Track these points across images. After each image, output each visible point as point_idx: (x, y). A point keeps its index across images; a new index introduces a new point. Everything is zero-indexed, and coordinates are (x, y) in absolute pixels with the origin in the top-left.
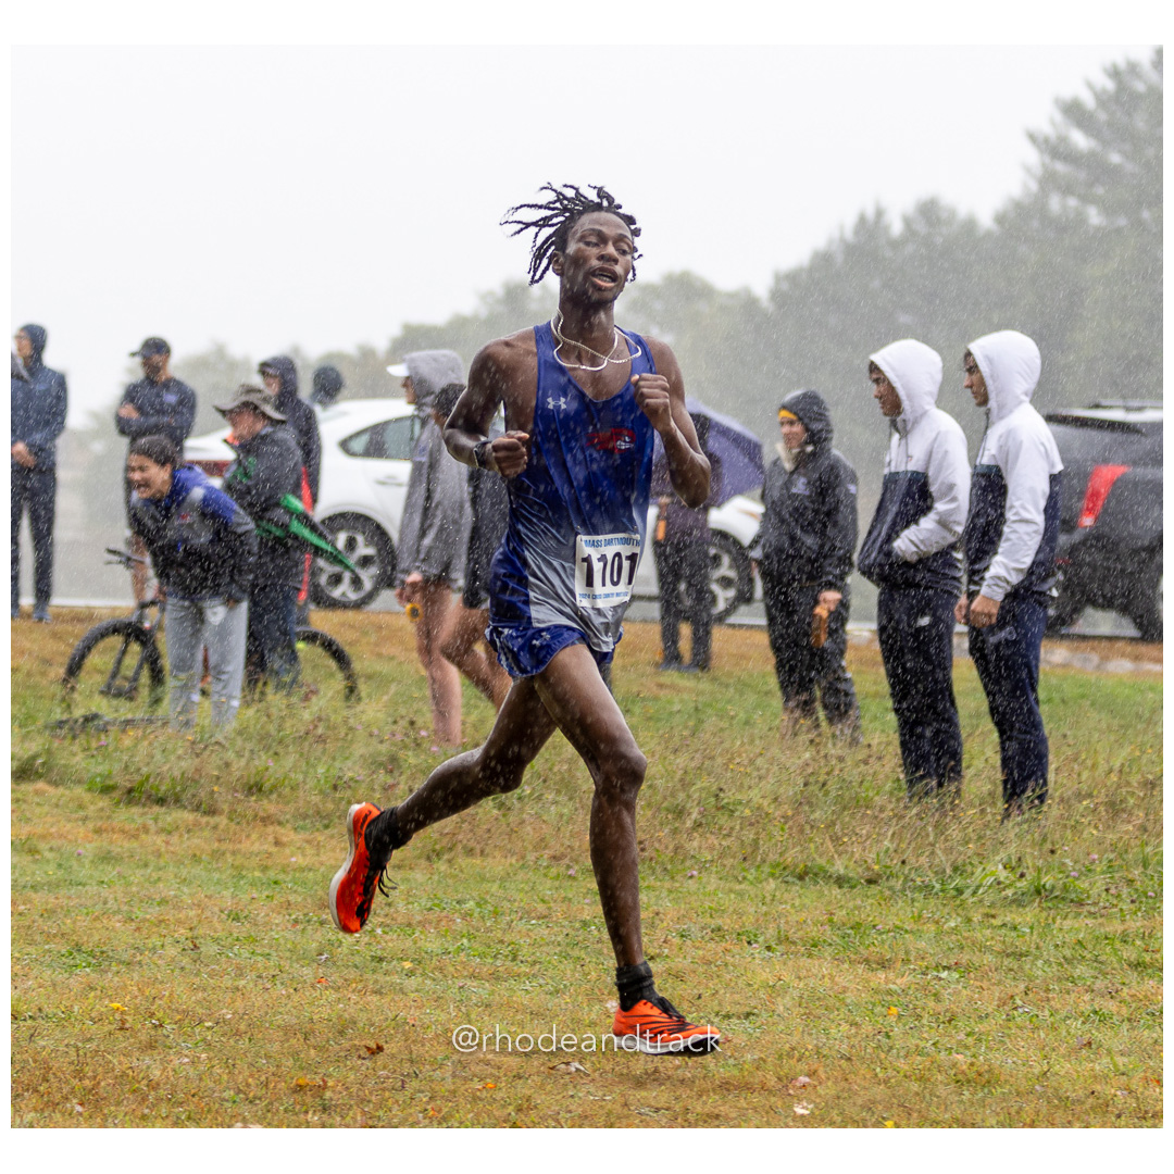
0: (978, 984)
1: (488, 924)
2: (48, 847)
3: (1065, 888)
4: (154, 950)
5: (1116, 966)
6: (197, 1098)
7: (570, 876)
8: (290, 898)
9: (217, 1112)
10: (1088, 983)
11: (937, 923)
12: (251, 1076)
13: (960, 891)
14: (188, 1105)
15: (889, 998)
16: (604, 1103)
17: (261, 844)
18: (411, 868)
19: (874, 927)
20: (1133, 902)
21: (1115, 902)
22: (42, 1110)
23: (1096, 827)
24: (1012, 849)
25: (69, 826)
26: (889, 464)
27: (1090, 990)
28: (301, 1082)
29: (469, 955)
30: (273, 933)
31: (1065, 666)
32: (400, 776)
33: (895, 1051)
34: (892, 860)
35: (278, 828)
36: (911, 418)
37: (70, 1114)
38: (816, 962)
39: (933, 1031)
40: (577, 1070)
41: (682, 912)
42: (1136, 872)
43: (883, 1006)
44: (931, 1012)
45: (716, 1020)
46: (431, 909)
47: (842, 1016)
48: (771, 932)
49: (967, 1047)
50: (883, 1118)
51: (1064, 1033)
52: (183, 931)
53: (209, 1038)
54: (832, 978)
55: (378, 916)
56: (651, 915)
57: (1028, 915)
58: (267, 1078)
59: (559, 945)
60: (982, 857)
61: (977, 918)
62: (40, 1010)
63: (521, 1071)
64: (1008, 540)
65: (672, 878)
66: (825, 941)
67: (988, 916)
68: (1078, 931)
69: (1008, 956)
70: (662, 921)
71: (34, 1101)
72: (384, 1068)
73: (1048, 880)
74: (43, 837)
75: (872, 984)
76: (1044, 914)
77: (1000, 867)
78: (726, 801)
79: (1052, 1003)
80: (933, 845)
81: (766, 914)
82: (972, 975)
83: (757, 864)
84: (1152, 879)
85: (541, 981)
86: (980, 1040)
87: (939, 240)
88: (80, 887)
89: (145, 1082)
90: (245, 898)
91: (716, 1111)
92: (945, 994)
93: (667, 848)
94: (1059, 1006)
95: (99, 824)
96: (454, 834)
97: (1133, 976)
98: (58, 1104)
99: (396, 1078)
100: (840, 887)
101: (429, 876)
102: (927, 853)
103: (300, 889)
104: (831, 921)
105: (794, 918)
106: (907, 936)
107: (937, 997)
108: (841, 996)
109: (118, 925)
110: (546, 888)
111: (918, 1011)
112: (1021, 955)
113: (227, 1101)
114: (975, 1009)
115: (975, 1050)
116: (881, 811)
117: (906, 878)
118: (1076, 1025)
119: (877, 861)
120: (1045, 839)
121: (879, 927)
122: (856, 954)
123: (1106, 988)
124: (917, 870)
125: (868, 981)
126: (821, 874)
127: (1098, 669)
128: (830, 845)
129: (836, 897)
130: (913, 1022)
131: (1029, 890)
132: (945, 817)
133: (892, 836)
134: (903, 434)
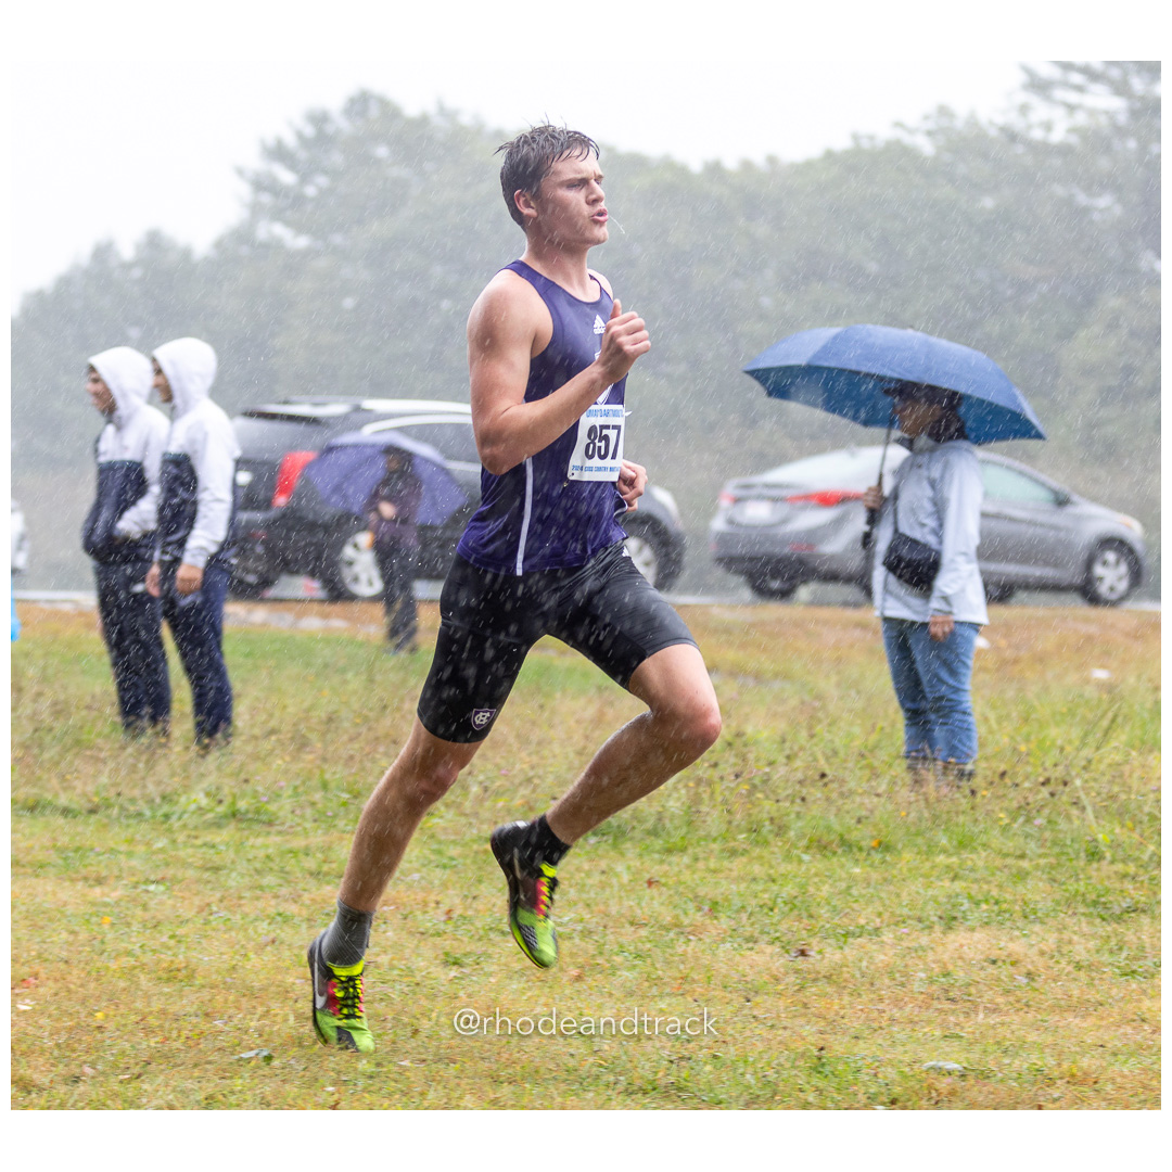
0: (180, 894)
3: (258, 812)
5: (299, 875)
10: (274, 891)
11: (147, 844)
13: (167, 816)
15: (103, 909)
19: (93, 849)
20: (315, 821)
21: (300, 822)
23: (282, 758)
24: (212, 779)
27: (276, 897)
31: (264, 625)
33: (106, 954)
34: (109, 793)
36: (125, 415)
38: (41, 881)
39: (140, 935)
42: (318, 796)
43: (98, 916)
44: (140, 920)
47: (62, 926)
49: (169, 948)
50: (94, 1010)
51: (252, 933)
54: (54, 893)
57: (224, 836)
60: (187, 788)
66: (49, 863)
67: (191, 837)
69: (207, 869)
73: (242, 805)
75: (89, 898)
76: (239, 834)
77: (203, 795)
79: (243, 909)
80: (144, 778)
82: (176, 887)
84: (331, 802)
86: (179, 942)
92: (152, 904)
94: (249, 911)
97: (312, 883)
100: (65, 817)
102: (139, 786)
104: (54, 846)
105: (23, 844)
106: (120, 856)
107: (145, 907)
108: (62, 909)
111: (129, 919)
112: (218, 869)
114: (177, 916)
115: (175, 950)
116: (101, 750)
117: (122, 808)
118: (263, 926)
119: (97, 794)
120: (240, 771)
121: (97, 849)
122: (76, 873)
123: (290, 894)
124: (131, 800)
125: (85, 896)
126: (49, 807)
127: (292, 626)
128: (55, 781)
129: (61, 826)
130: (123, 929)
131: (226, 814)
132: (153, 754)
133: (109, 772)
134: (119, 428)
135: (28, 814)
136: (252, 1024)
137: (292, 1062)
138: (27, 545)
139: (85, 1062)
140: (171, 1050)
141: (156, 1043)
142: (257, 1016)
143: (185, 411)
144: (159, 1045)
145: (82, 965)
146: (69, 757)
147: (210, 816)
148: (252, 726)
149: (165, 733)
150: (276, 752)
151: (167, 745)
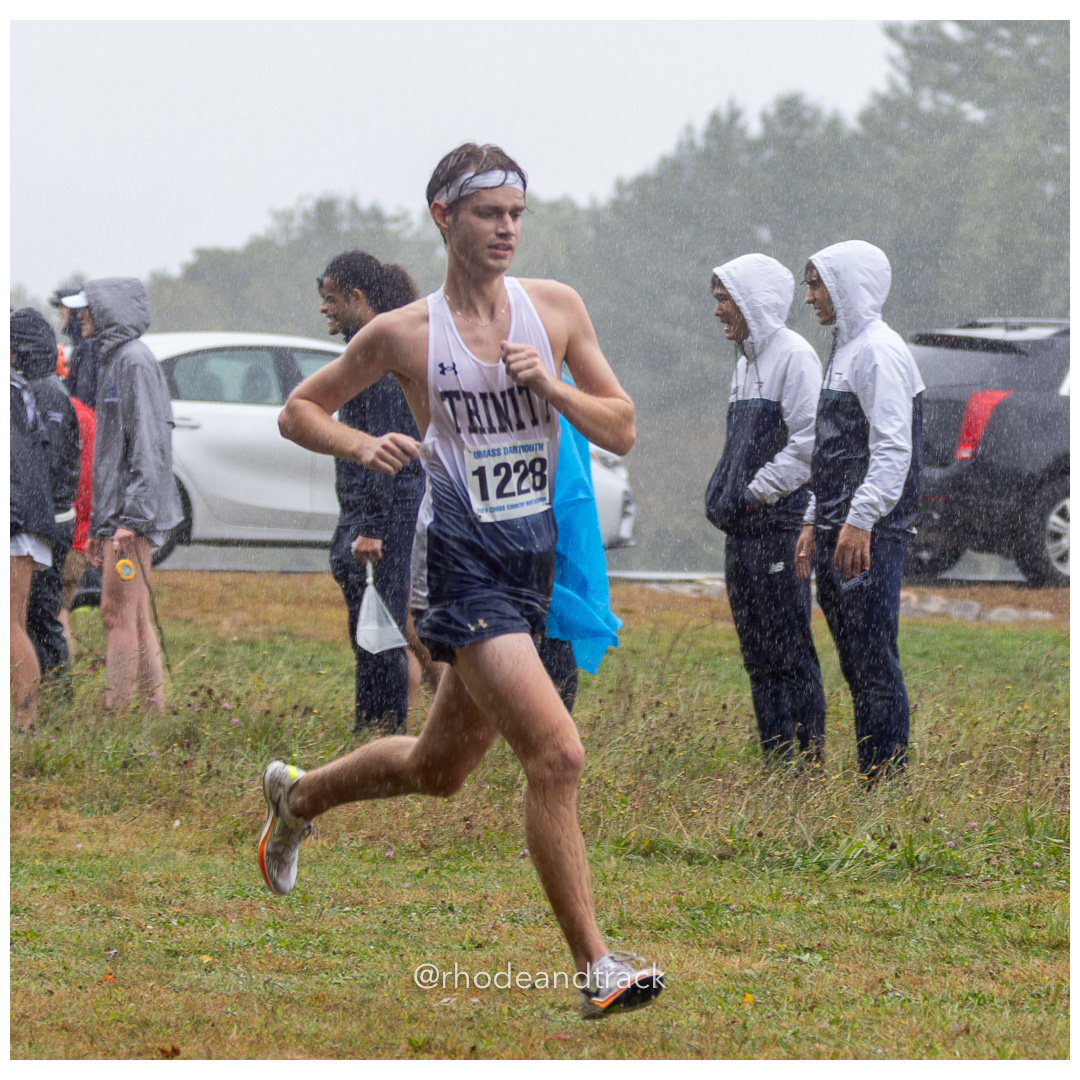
0: (843, 966)
1: (296, 913)
3: (941, 859)
5: (997, 944)
7: (388, 857)
8: (75, 888)
10: (966, 964)
11: (798, 900)
13: (823, 866)
15: (744, 984)
17: (44, 830)
18: (210, 853)
19: (727, 906)
20: (1017, 873)
21: (997, 874)
23: (975, 792)
24: (881, 816)
26: (736, 391)
27: (968, 971)
29: (275, 947)
30: (57, 927)
31: (943, 615)
32: (197, 750)
33: (750, 1042)
34: (747, 833)
35: (61, 811)
36: (760, 342)
38: (663, 947)
39: (793, 1019)
41: (513, 894)
42: (1020, 841)
43: (737, 993)
44: (791, 999)
45: (551, 1012)
47: (691, 1005)
49: (830, 1036)
51: (939, 1018)
54: (680, 963)
55: (174, 906)
56: (478, 899)
57: (893, 893)
59: (376, 933)
60: (848, 829)
61: (842, 893)
64: (877, 467)
65: (503, 858)
66: (672, 923)
67: (855, 891)
69: (877, 935)
73: (922, 851)
75: (725, 969)
76: (918, 889)
77: (869, 837)
79: (926, 986)
80: (793, 815)
82: (837, 957)
83: (598, 839)
84: (1038, 848)
85: (355, 973)
86: (845, 1028)
87: (800, 144)
90: (25, 888)
92: (807, 979)
93: (496, 824)
94: (933, 989)
96: (258, 814)
97: (1016, 955)
100: (690, 864)
101: (231, 861)
102: (787, 825)
103: (86, 878)
104: (678, 901)
105: (637, 898)
106: (764, 916)
107: (797, 982)
108: (691, 984)
110: (361, 870)
111: (776, 998)
112: (892, 934)
114: (840, 995)
115: (838, 1039)
116: (735, 779)
117: (763, 852)
118: (953, 1010)
119: (731, 834)
120: (918, 806)
121: (734, 906)
122: (707, 937)
123: (987, 968)
124: (775, 843)
125: (720, 967)
126: (669, 851)
127: (979, 617)
128: (677, 817)
129: (685, 876)
130: (771, 1010)
131: (900, 863)
132: (805, 783)
133: (747, 806)
134: (751, 359)
135: (642, 859)
138: (631, 509)
146: (696, 784)
149: (819, 756)
150: (966, 783)
151: (822, 772)
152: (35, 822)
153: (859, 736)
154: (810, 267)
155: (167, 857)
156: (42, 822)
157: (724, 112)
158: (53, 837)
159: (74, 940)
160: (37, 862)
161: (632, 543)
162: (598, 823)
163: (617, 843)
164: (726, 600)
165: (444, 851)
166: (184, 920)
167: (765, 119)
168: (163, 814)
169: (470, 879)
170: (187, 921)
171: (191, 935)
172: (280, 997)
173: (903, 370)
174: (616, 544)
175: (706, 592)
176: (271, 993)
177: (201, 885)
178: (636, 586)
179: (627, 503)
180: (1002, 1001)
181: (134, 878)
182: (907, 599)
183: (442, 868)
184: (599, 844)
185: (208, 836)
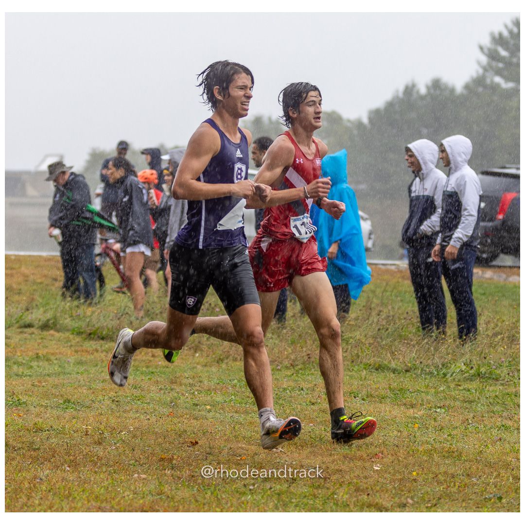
0: (453, 414)
1: (243, 390)
2: (55, 358)
3: (491, 373)
4: (100, 402)
5: (512, 406)
6: (118, 464)
7: (278, 369)
8: (158, 379)
9: (127, 470)
10: (500, 414)
11: (435, 388)
12: (141, 454)
13: (445, 375)
14: (115, 467)
15: (415, 420)
16: (292, 465)
17: (146, 357)
18: (210, 367)
19: (409, 390)
21: (512, 379)
22: (52, 469)
23: (503, 347)
24: (468, 356)
25: (64, 349)
26: (415, 192)
27: (501, 417)
28: (162, 457)
29: (235, 403)
30: (151, 394)
31: (490, 279)
33: (417, 443)
34: (416, 362)
36: (426, 173)
37: (64, 471)
38: (383, 405)
39: (433, 434)
40: (281, 451)
43: (412, 424)
44: (433, 426)
46: (218, 384)
47: (394, 428)
48: (364, 392)
49: (448, 441)
50: (412, 471)
51: (489, 435)
52: (112, 393)
53: (124, 438)
54: (390, 412)
55: (196, 387)
56: (313, 386)
57: (474, 385)
58: (148, 455)
60: (455, 360)
61: (452, 386)
62: (51, 427)
63: (257, 452)
64: (463, 223)
66: (387, 396)
67: (457, 385)
68: (496, 391)
69: (466, 402)
70: (317, 388)
71: (49, 465)
72: (198, 451)
73: (483, 370)
74: (53, 354)
75: (407, 414)
76: (481, 384)
77: (463, 364)
78: (345, 337)
79: (485, 422)
80: (433, 355)
81: (362, 385)
82: (450, 410)
83: (358, 364)
86: (454, 438)
88: (69, 375)
89: (96, 457)
90: (139, 379)
91: (340, 468)
92: (439, 418)
94: (487, 423)
95: (77, 348)
98: (59, 467)
99: (203, 455)
100: (394, 373)
101: (218, 369)
102: (431, 359)
103: (162, 375)
104: (390, 388)
105: (374, 386)
106: (422, 394)
107: (435, 420)
108: (394, 420)
109: (85, 391)
111: (427, 426)
112: (472, 402)
113: (132, 465)
114: (451, 425)
115: (451, 442)
116: (411, 341)
117: (422, 369)
118: (495, 432)
119: (410, 362)
120: (482, 352)
121: (410, 390)
122: (400, 402)
123: (508, 416)
124: (427, 366)
125: (405, 413)
126: (386, 368)
127: (505, 280)
128: (389, 355)
129: (392, 378)
130: (425, 430)
131: (475, 374)
132: (439, 343)
133: (416, 352)
134: (422, 180)
135: (375, 371)
136: (491, 481)
137: (512, 501)
138: (372, 236)
139: (408, 497)
140: (450, 493)
141: (443, 488)
142: (494, 477)
143: (456, 171)
144: (445, 490)
145: (405, 448)
146: (396, 343)
147: (467, 374)
148: (487, 330)
149: (444, 333)
150: (500, 344)
151: (445, 339)
152: (143, 353)
153: (459, 325)
154: (442, 145)
155: (194, 368)
156: (145, 354)
157: (410, 84)
158: (150, 359)
159: (158, 399)
160: (144, 369)
161: (372, 250)
162: (358, 357)
163: (366, 365)
164: (409, 272)
165: (299, 367)
166: (200, 392)
167: (428, 87)
168: (192, 351)
169: (309, 378)
170: (201, 392)
171: (203, 398)
172: (236, 422)
173: (476, 184)
174: (367, 250)
175: (401, 269)
176: (233, 421)
177: (207, 379)
178: (374, 266)
179: (370, 234)
180: (514, 428)
181: (181, 376)
182: (478, 273)
183: (299, 373)
184: (359, 365)
185: (209, 359)
